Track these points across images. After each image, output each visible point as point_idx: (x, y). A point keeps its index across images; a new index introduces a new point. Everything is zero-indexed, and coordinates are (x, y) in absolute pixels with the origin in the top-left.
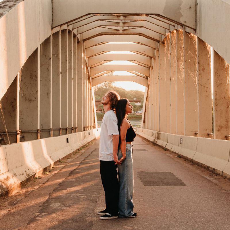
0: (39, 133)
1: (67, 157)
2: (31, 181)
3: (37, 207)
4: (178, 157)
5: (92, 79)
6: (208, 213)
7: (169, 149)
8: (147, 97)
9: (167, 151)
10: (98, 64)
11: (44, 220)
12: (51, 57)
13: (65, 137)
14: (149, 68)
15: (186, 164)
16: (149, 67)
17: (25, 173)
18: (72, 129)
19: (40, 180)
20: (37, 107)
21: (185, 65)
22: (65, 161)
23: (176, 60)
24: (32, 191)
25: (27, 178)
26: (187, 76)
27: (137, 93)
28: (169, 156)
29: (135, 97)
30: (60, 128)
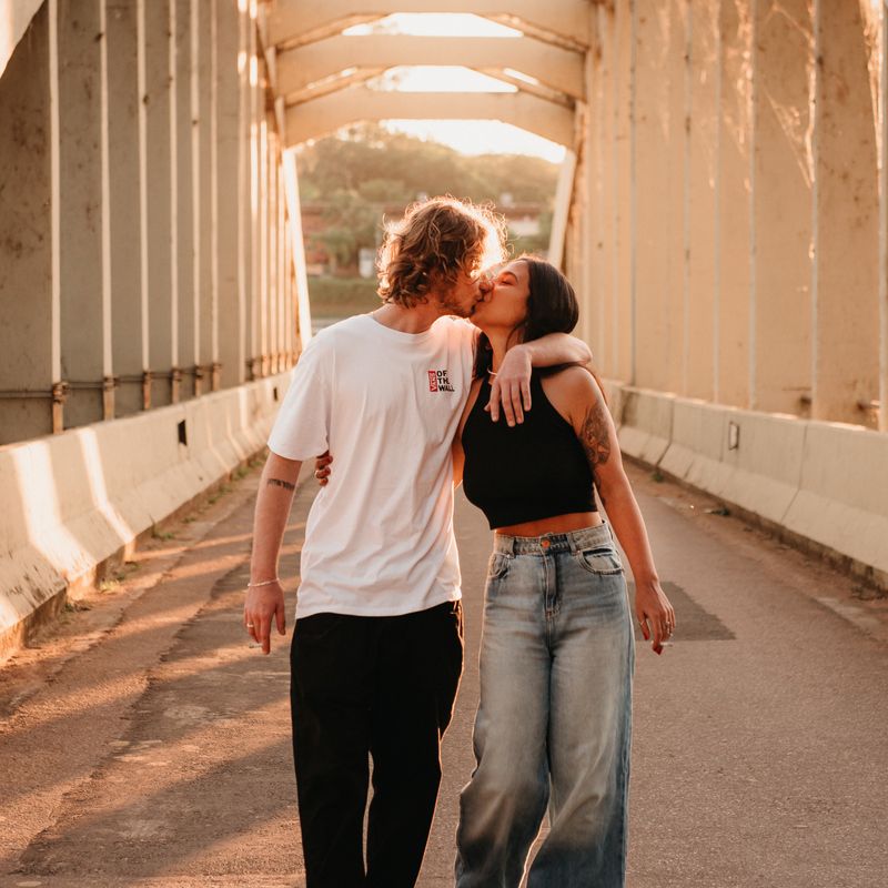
0: (59, 402)
1: (184, 515)
2: (50, 619)
3: (109, 719)
4: (718, 513)
5: (287, 107)
6: (808, 739)
7: (677, 471)
8: (573, 202)
9: (665, 486)
10: (317, 33)
11: (154, 764)
12: (103, 28)
13: (169, 416)
14: (583, 55)
15: (748, 547)
16: (581, 49)
17: (25, 585)
18: (194, 373)
19: (84, 616)
20: (49, 277)
21: (759, 66)
22: (177, 532)
23: (717, 34)
24: (70, 661)
25: (37, 605)
26: (765, 119)
27: (519, 165)
28: (672, 510)
29: (510, 189)
30: (145, 374)
